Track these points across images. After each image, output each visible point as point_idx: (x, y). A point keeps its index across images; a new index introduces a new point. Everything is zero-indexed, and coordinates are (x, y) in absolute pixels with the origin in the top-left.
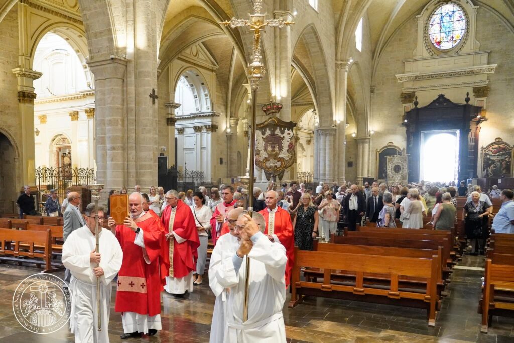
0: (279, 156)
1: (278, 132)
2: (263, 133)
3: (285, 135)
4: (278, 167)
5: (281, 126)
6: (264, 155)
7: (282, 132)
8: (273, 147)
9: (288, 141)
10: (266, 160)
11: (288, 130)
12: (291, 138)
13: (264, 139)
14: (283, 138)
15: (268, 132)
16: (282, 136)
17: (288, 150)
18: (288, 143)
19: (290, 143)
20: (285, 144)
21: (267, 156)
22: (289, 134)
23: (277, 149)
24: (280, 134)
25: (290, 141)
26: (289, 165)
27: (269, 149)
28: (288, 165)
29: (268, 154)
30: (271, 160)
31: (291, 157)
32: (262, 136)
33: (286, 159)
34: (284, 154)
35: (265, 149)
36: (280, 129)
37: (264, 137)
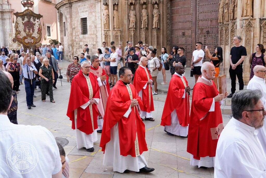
0: (33, 36)
1: (32, 20)
2: (23, 20)
3: (36, 22)
4: (32, 43)
5: (34, 16)
6: (23, 34)
7: (35, 20)
8: (29, 30)
9: (37, 26)
10: (25, 38)
11: (37, 19)
12: (39, 25)
13: (23, 24)
14: (34, 24)
15: (26, 19)
16: (34, 23)
17: (37, 32)
18: (38, 28)
19: (39, 28)
20: (36, 28)
21: (26, 35)
22: (38, 22)
23: (31, 31)
24: (33, 22)
25: (38, 26)
26: (39, 41)
27: (27, 31)
28: (37, 41)
29: (26, 34)
30: (28, 38)
31: (40, 36)
32: (22, 21)
33: (37, 38)
34: (35, 35)
35: (25, 31)
36: (33, 18)
37: (24, 22)
